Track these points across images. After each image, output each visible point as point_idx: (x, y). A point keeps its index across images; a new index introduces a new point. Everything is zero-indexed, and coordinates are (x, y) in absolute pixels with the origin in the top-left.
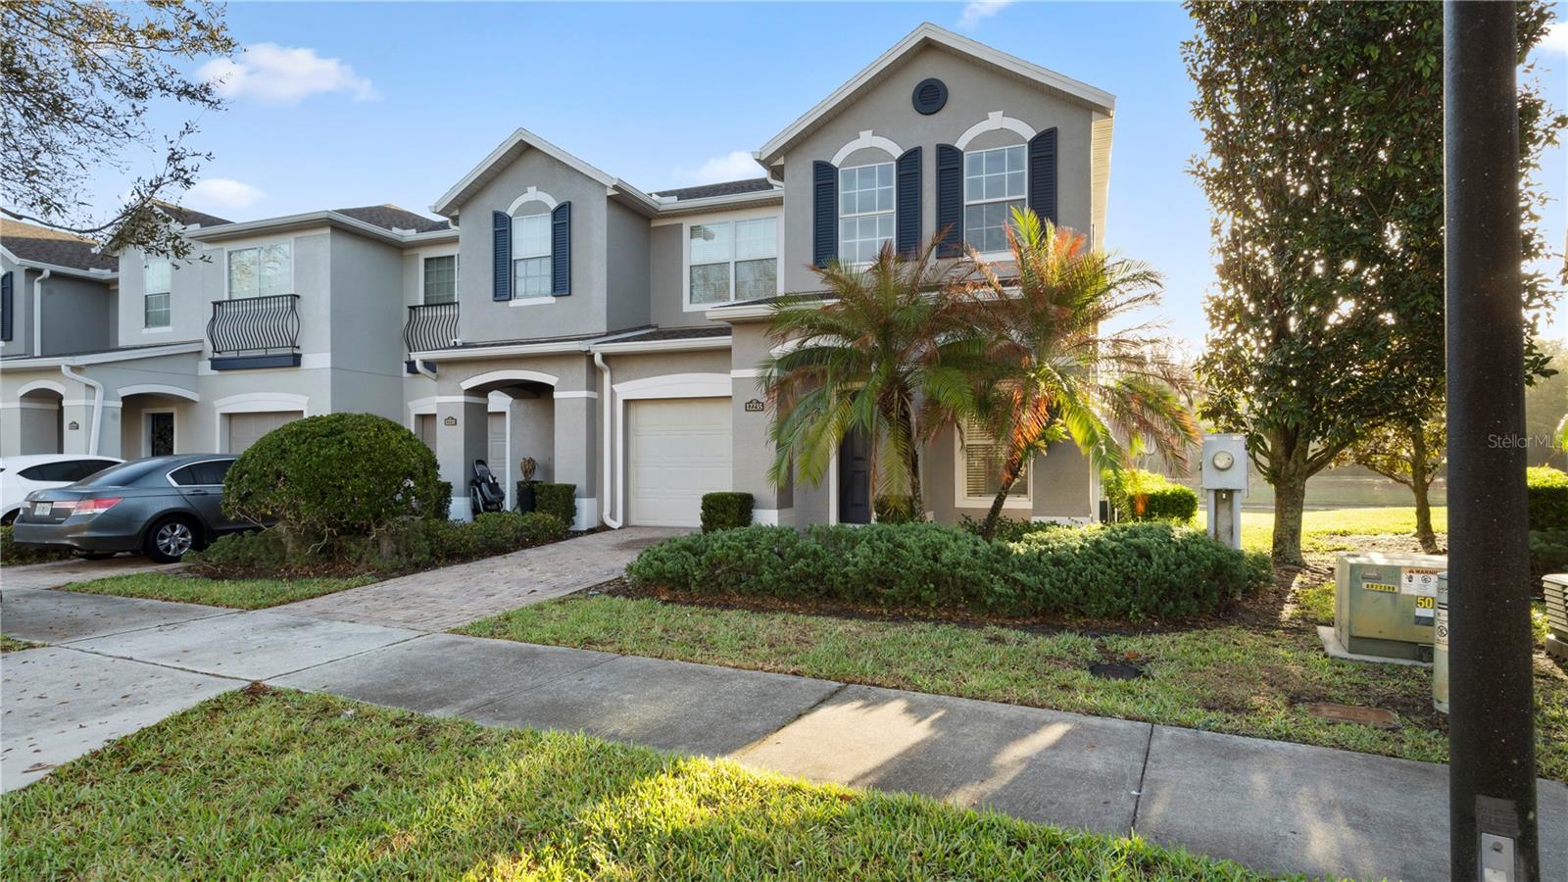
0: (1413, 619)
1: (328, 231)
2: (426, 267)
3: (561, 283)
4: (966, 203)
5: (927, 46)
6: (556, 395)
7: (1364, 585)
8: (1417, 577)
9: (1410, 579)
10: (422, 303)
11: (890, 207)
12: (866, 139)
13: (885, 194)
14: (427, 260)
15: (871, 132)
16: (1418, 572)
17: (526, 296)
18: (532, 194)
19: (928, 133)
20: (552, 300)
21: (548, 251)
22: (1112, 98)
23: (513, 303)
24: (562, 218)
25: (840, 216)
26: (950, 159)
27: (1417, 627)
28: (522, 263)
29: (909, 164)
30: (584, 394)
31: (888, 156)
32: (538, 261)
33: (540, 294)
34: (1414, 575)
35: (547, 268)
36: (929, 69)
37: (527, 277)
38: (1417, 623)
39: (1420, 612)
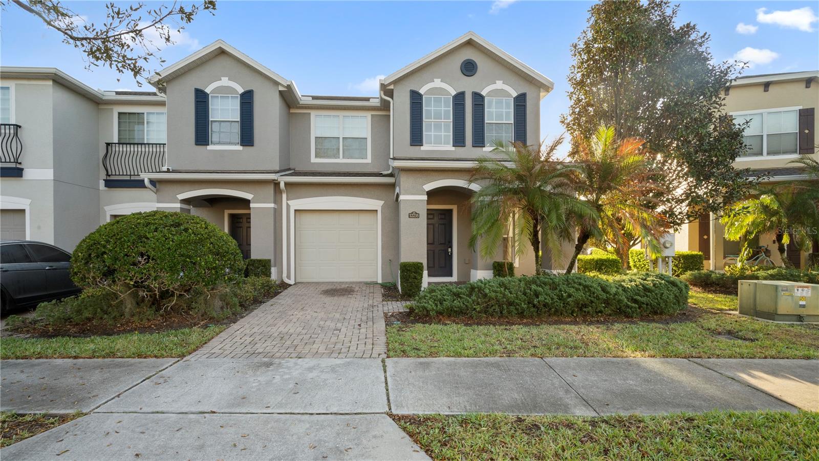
0: (798, 306)
1: (50, 83)
2: (119, 118)
3: (247, 138)
4: (486, 122)
5: (470, 43)
6: (252, 205)
7: (782, 293)
8: (800, 289)
9: (798, 290)
10: (117, 142)
11: (449, 119)
12: (437, 83)
13: (447, 112)
14: (120, 114)
15: (440, 80)
16: (800, 287)
17: (219, 143)
18: (225, 82)
19: (469, 85)
20: (240, 148)
21: (238, 118)
22: (552, 84)
23: (210, 147)
24: (247, 99)
25: (424, 120)
26: (478, 99)
27: (800, 309)
28: (217, 124)
29: (459, 99)
30: (272, 205)
31: (448, 93)
32: (228, 123)
33: (230, 143)
34: (799, 289)
35: (237, 129)
36: (469, 54)
37: (220, 132)
38: (800, 307)
39: (802, 303)
